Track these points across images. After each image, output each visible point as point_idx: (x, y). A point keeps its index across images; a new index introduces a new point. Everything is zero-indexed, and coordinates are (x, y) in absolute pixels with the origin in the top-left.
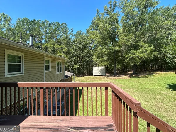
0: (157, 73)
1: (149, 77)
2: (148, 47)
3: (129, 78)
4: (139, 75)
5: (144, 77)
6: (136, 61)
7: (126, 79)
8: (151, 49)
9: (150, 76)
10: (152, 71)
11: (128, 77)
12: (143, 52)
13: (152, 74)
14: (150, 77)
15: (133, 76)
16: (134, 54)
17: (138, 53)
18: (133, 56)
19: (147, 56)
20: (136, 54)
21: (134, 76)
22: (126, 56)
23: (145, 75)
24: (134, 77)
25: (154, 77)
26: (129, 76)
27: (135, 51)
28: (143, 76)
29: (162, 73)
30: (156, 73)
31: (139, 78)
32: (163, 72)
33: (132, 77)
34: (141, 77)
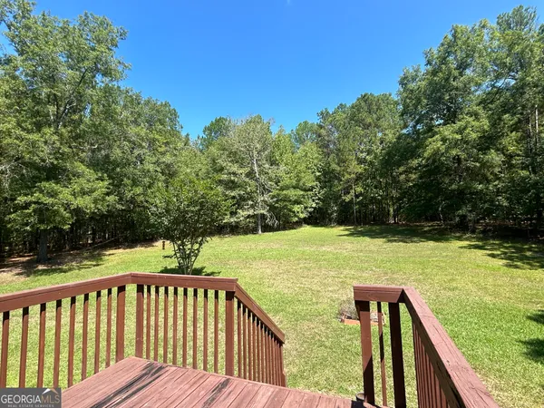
0: (111, 252)
1: (94, 266)
2: (97, 179)
3: (23, 279)
4: (59, 265)
5: (80, 269)
6: (58, 219)
7: (11, 282)
8: (102, 186)
9: (94, 263)
10: (95, 249)
11: (18, 274)
12: (83, 193)
13: (99, 255)
14: (98, 265)
15: (39, 271)
16: (53, 194)
17: (65, 194)
18: (49, 200)
19: (93, 206)
20: (61, 196)
21: (40, 267)
22: (21, 199)
23: (81, 262)
24: (44, 271)
25: (107, 265)
26: (18, 270)
27: (56, 187)
28: (73, 264)
29: (121, 251)
30: (107, 253)
31: (65, 272)
32: (124, 249)
33: (35, 272)
34: (70, 270)
